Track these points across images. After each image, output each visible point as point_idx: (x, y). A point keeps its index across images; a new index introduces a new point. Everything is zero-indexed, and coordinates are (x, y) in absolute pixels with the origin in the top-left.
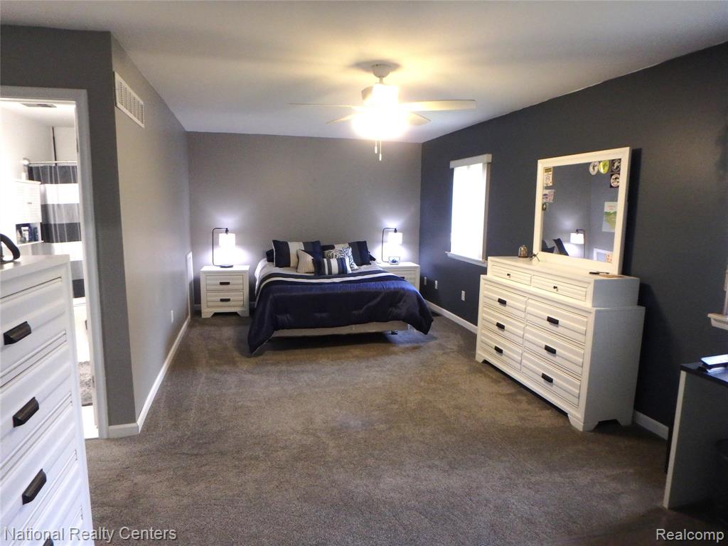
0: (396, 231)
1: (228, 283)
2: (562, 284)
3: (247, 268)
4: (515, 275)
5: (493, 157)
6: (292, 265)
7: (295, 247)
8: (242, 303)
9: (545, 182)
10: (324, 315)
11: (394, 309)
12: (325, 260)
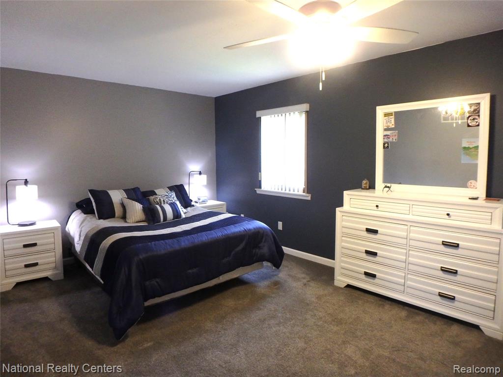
0: (200, 173)
1: (35, 245)
2: (455, 210)
3: (55, 224)
4: (383, 206)
5: (310, 106)
6: (117, 215)
7: (117, 196)
8: (53, 265)
9: (385, 125)
10: (195, 270)
11: (257, 250)
12: (158, 206)
